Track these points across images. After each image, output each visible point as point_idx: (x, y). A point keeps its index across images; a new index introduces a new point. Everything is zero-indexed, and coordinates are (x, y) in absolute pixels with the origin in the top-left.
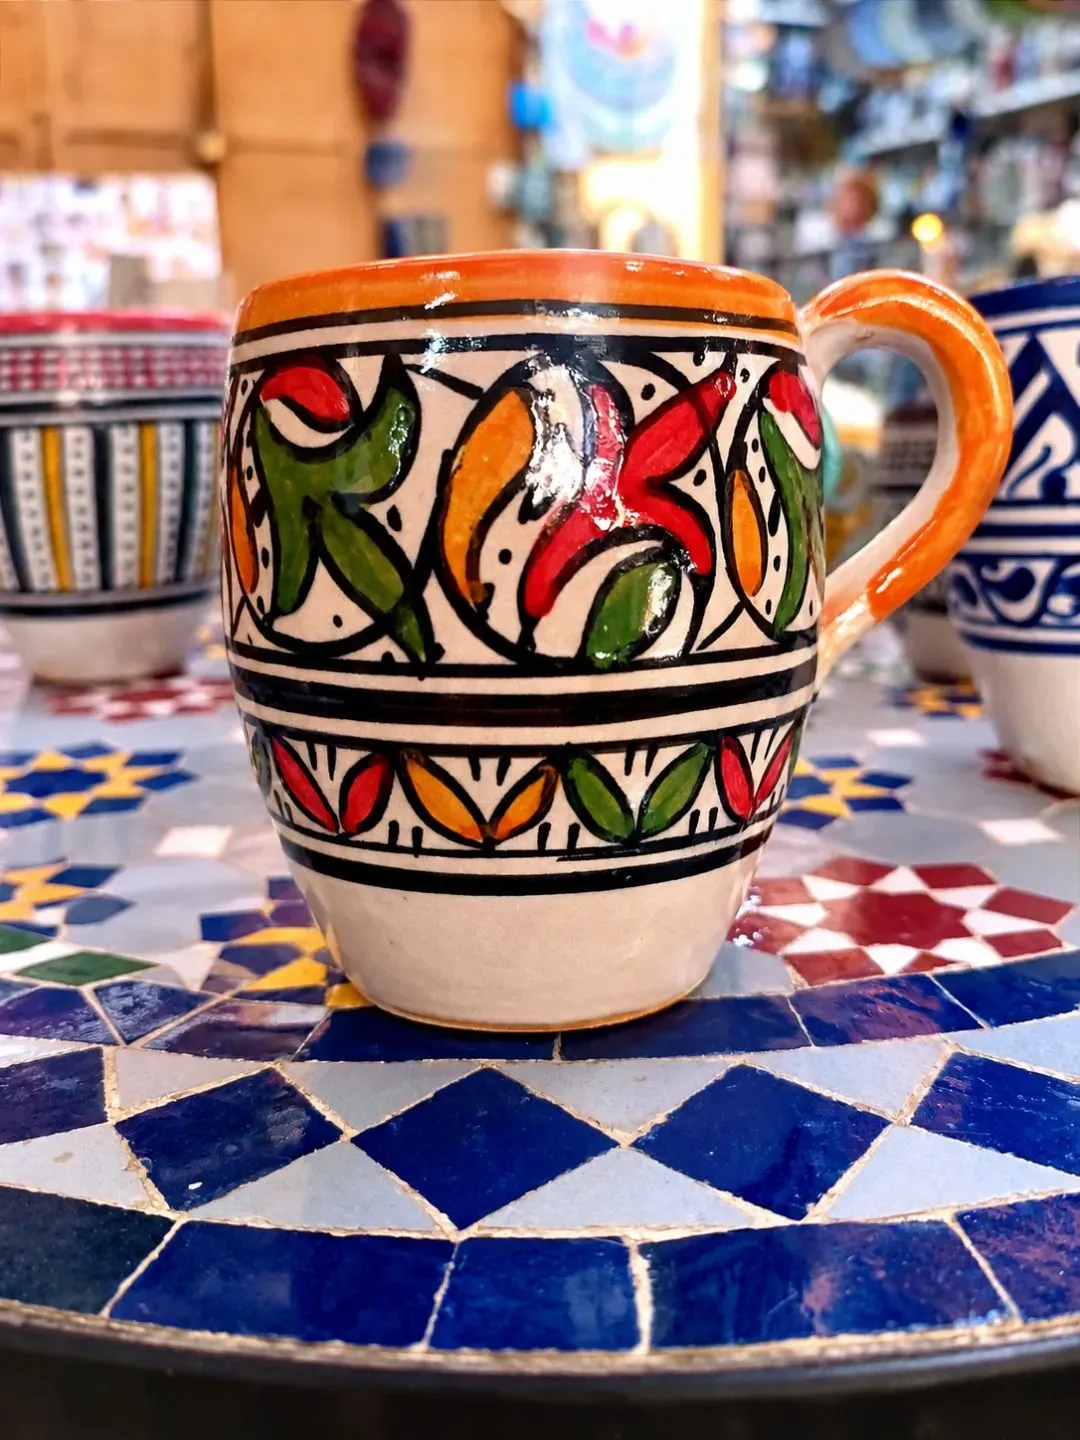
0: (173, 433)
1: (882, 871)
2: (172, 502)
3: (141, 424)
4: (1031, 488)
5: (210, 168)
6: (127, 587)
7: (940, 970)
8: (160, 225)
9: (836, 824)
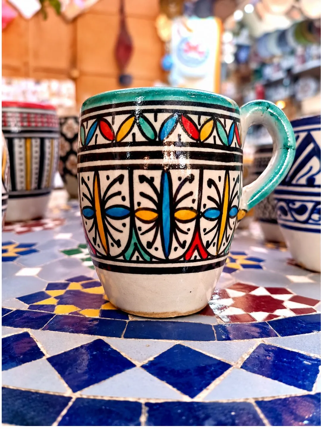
0: (36, 142)
1: (254, 288)
2: (36, 163)
3: (26, 138)
4: (303, 181)
5: (74, 80)
6: (22, 190)
8: (58, 94)
9: (237, 271)
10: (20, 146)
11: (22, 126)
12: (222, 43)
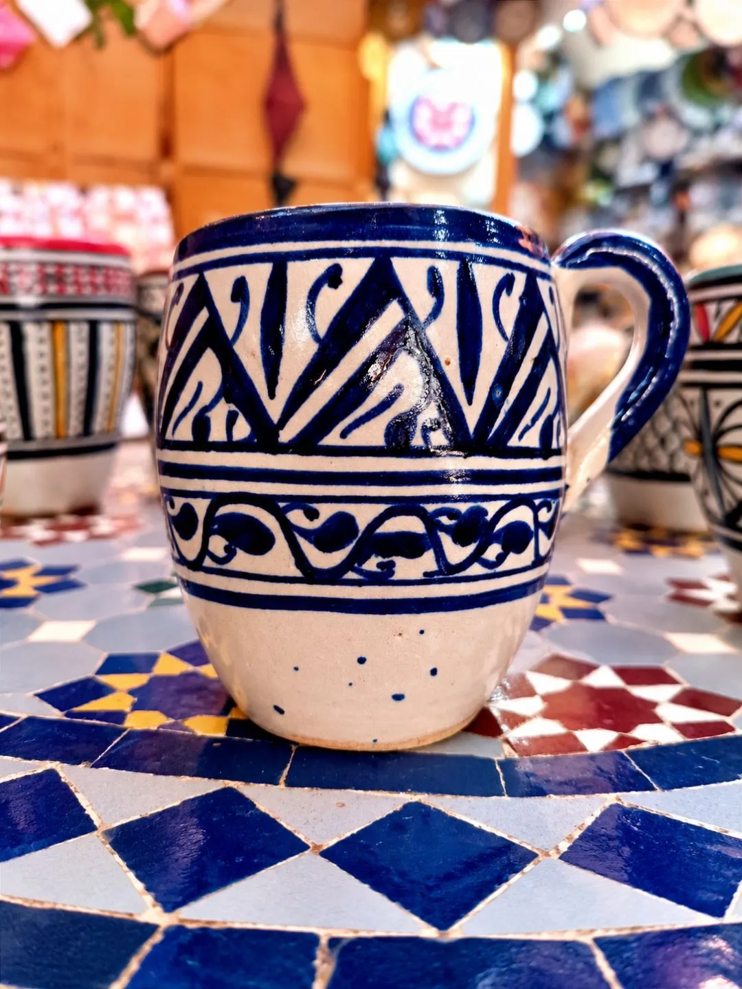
0: (80, 332)
1: (589, 669)
3: (53, 322)
6: (46, 438)
7: (632, 747)
9: (553, 626)
10: (41, 341)
11: (44, 293)
12: (509, 101)
